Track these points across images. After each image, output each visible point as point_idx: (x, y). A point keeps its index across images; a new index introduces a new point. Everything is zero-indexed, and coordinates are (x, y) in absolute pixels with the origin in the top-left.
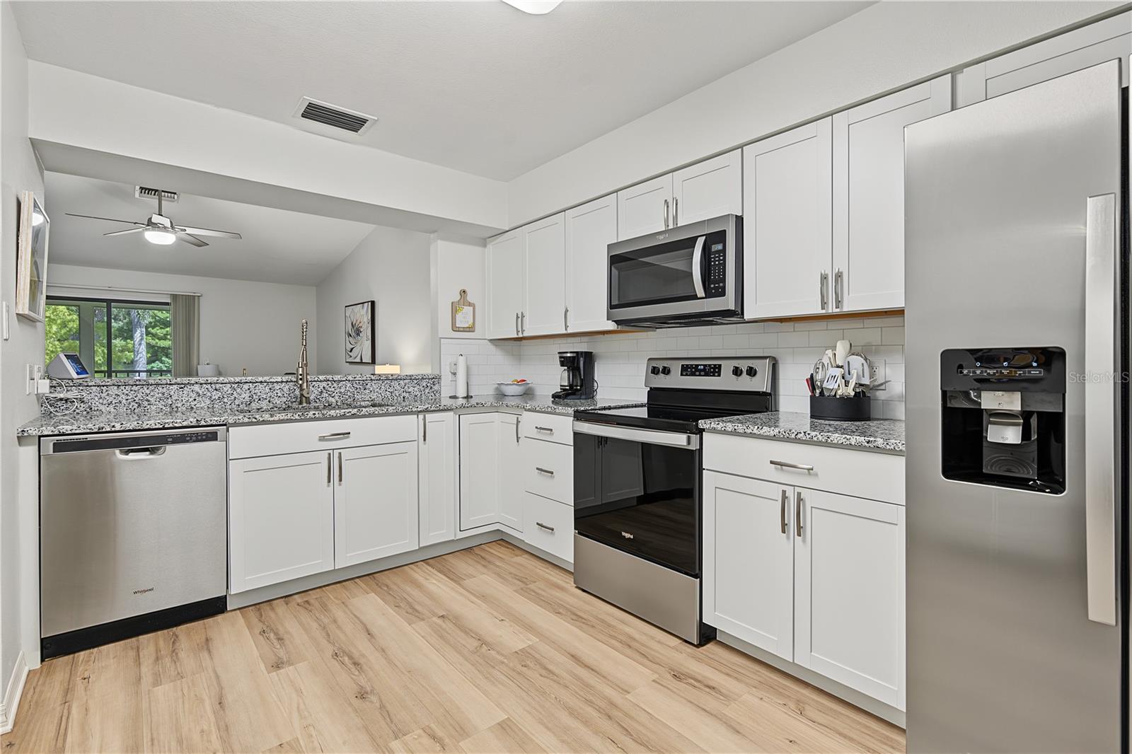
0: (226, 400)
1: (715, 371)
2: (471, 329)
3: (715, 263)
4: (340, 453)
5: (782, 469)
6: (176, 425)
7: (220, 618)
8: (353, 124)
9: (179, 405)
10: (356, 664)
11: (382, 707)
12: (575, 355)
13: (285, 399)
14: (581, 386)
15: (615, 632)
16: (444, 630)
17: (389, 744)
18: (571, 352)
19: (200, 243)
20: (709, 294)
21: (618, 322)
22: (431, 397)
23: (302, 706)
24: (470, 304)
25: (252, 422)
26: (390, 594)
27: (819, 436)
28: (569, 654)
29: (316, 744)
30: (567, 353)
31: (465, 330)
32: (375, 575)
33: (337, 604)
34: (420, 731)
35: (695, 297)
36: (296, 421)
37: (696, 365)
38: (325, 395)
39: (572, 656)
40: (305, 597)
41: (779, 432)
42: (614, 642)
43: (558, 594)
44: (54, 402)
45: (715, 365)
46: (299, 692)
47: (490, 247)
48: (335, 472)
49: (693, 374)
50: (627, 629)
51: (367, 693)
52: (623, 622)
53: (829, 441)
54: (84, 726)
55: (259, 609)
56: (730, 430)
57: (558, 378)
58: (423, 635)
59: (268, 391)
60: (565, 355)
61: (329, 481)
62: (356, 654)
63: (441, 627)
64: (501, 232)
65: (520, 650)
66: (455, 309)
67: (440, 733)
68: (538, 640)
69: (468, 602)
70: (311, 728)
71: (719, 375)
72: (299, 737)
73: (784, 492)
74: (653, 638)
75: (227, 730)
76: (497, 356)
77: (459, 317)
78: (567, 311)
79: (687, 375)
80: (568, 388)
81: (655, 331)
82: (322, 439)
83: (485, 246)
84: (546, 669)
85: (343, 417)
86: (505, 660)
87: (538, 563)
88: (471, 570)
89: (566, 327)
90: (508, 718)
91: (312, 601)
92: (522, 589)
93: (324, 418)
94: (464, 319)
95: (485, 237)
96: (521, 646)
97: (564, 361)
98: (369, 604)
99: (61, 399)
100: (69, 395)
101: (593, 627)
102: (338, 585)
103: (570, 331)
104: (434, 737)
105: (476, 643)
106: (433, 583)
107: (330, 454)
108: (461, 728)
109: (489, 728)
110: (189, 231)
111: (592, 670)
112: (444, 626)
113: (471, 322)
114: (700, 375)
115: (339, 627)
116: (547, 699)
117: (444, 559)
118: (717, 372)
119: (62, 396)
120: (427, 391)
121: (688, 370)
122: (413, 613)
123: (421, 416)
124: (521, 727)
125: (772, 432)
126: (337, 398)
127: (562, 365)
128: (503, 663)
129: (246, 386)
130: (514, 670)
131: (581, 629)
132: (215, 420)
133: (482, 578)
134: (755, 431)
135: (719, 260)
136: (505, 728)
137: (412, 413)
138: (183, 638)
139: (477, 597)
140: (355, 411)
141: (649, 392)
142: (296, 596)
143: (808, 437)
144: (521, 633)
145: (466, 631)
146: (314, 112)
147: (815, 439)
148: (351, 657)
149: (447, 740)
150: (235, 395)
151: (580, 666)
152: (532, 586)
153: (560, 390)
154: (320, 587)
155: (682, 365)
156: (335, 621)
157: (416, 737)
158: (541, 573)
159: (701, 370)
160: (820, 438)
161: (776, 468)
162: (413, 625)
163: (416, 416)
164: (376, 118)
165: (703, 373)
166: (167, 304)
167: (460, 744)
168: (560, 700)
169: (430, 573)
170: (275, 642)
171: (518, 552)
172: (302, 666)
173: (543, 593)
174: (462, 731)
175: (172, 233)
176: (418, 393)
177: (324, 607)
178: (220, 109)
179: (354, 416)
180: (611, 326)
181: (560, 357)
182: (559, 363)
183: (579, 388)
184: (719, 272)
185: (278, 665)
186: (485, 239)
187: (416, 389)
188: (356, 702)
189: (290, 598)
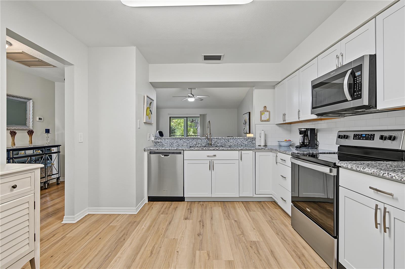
0: (190, 143)
1: (371, 137)
2: (268, 120)
3: (357, 82)
4: (213, 161)
5: (377, 193)
6: (172, 149)
7: (183, 202)
8: (218, 58)
9: (180, 144)
10: (203, 226)
11: (202, 240)
12: (305, 130)
13: (205, 144)
14: (309, 143)
15: (297, 250)
16: (233, 225)
17: (196, 251)
18: (304, 129)
19: (202, 100)
20: (353, 98)
21: (318, 115)
22: (251, 145)
23: (184, 232)
24: (268, 111)
25: (189, 150)
26: (225, 209)
27: (396, 176)
28: (271, 250)
29: (181, 242)
30: (302, 129)
31: (265, 121)
32: (225, 202)
33: (209, 207)
34: (206, 251)
35: (347, 100)
36: (201, 150)
37: (361, 134)
38: (216, 143)
39: (271, 251)
40: (203, 203)
41: (374, 172)
42: (293, 253)
43: (283, 227)
44: (156, 143)
45: (371, 134)
46: (186, 228)
47: (276, 88)
48: (211, 167)
49: (359, 139)
50: (304, 251)
51: (200, 234)
52: (304, 248)
53: (403, 180)
54: (147, 217)
55: (191, 203)
56: (350, 168)
57: (298, 139)
58: (226, 224)
59: (201, 141)
60: (301, 130)
61: (210, 169)
62: (205, 223)
63: (233, 224)
64: (279, 82)
65: (253, 241)
66: (261, 113)
67: (211, 255)
68: (262, 240)
69: (247, 219)
70: (182, 238)
71: (373, 140)
72: (179, 239)
73: (377, 206)
74: (314, 259)
75: (167, 230)
76: (280, 130)
77: (263, 116)
78: (299, 111)
79: (356, 139)
80: (302, 144)
81: (344, 118)
82: (208, 156)
83: (274, 89)
84: (258, 251)
85: (214, 150)
86: (246, 242)
87: (283, 213)
88: (255, 209)
89: (299, 118)
90: (233, 261)
91: (204, 205)
92: (269, 221)
93: (208, 150)
94: (265, 116)
95: (274, 85)
96: (254, 239)
97: (301, 133)
98: (218, 211)
99: (157, 142)
100: (159, 141)
101: (289, 244)
102: (213, 202)
103: (301, 119)
104: (208, 255)
105: (240, 233)
106: (240, 210)
107: (210, 161)
108: (217, 256)
109: (225, 260)
110: (198, 97)
111: (276, 259)
112: (234, 224)
113: (268, 118)
114: (363, 139)
115: (206, 214)
116: (251, 261)
117: (249, 203)
118: (372, 138)
119: (157, 141)
120: (250, 143)
121: (357, 137)
122: (228, 217)
123: (240, 152)
124: (235, 265)
125: (370, 171)
126: (220, 144)
127: (300, 134)
128: (244, 243)
129: (195, 140)
130: (246, 247)
131: (282, 243)
132: (181, 149)
133: (258, 213)
134: (361, 170)
135: (359, 80)
136: (230, 263)
137: (237, 150)
138: (173, 205)
139: (251, 218)
140: (217, 148)
141: (338, 147)
142: (202, 202)
143: (390, 176)
144: (258, 235)
145: (240, 227)
146: (207, 58)
147: (394, 178)
148: (203, 223)
149: (211, 258)
150: (193, 142)
151: (272, 256)
152: (274, 221)
153: (299, 145)
154: (209, 201)
155: (354, 134)
156: (206, 212)
157: (204, 252)
158: (282, 217)
159: (363, 137)
160: (397, 178)
161: (374, 192)
162: (225, 220)
163: (238, 151)
164: (223, 54)
165: (364, 138)
166: (199, 117)
167: (214, 261)
168: (255, 264)
169: (241, 206)
170: (189, 212)
171: (277, 207)
172: (191, 221)
173: (277, 225)
174: (217, 257)
175: (193, 98)
176: (247, 143)
177: (206, 208)
178: (186, 64)
179: (217, 150)
180: (315, 117)
181: (299, 131)
182: (299, 133)
183: (308, 144)
184: (359, 86)
185: (186, 219)
186: (274, 86)
187: (246, 142)
188: (196, 236)
189: (200, 202)
